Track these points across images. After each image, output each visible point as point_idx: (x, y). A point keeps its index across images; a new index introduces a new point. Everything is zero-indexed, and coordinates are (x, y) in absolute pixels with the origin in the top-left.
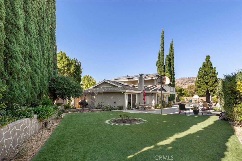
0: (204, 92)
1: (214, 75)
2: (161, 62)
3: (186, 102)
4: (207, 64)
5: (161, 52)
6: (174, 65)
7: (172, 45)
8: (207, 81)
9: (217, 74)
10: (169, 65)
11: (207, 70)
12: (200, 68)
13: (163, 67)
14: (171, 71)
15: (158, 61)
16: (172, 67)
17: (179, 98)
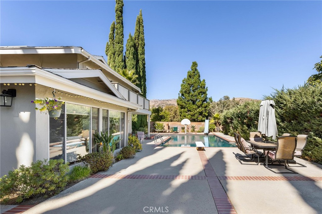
0: (191, 115)
1: (203, 91)
2: (117, 47)
3: (168, 131)
4: (194, 74)
5: (116, 27)
6: (144, 60)
7: (141, 21)
8: (194, 99)
9: (207, 90)
10: (134, 57)
11: (194, 83)
12: (183, 79)
13: (120, 59)
14: (139, 70)
15: (109, 43)
16: (140, 62)
17: (154, 124)
